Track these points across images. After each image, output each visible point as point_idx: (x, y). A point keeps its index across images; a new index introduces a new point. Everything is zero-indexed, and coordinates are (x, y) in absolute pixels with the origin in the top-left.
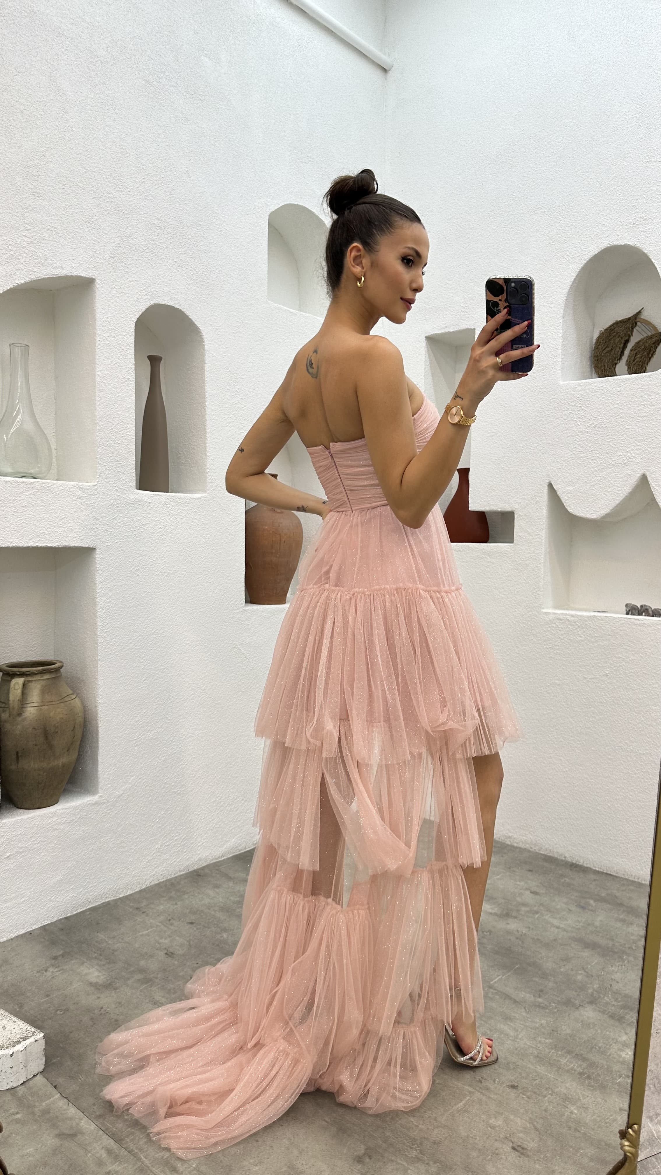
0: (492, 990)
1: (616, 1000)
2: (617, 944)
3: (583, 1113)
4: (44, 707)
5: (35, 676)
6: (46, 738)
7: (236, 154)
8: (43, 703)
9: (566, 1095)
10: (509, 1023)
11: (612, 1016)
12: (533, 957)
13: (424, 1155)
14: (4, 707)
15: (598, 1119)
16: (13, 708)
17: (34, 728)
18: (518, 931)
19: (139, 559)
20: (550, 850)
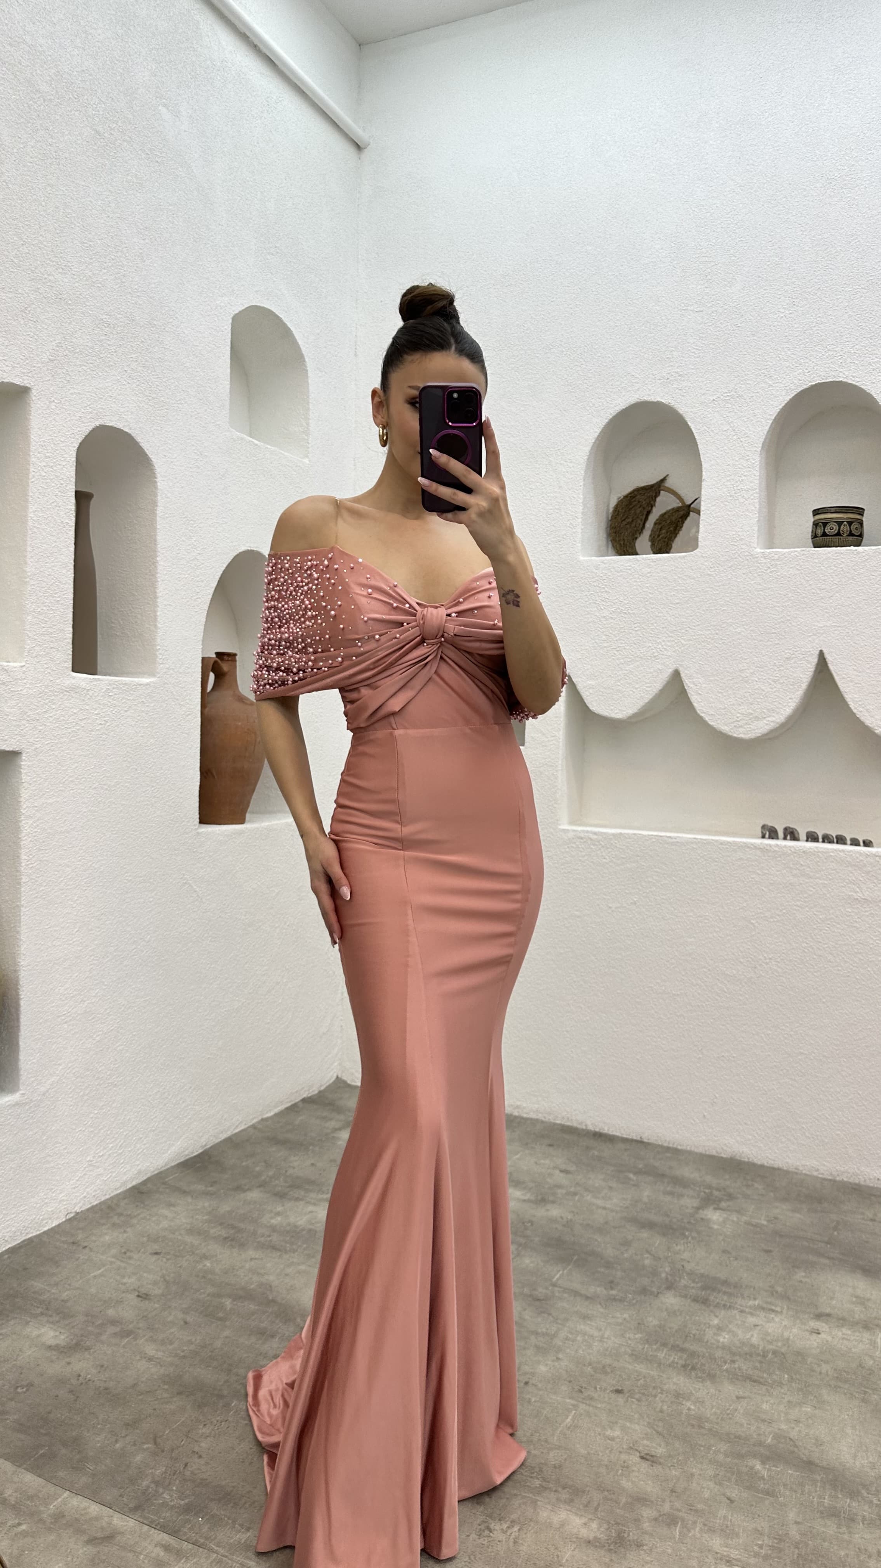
0: (556, 1289)
1: (694, 1281)
2: (675, 1220)
3: (701, 1408)
9: (676, 1391)
10: (589, 1322)
11: (695, 1300)
12: (589, 1245)
13: (548, 1482)
15: (719, 1411)
18: (562, 1218)
20: (568, 1118)
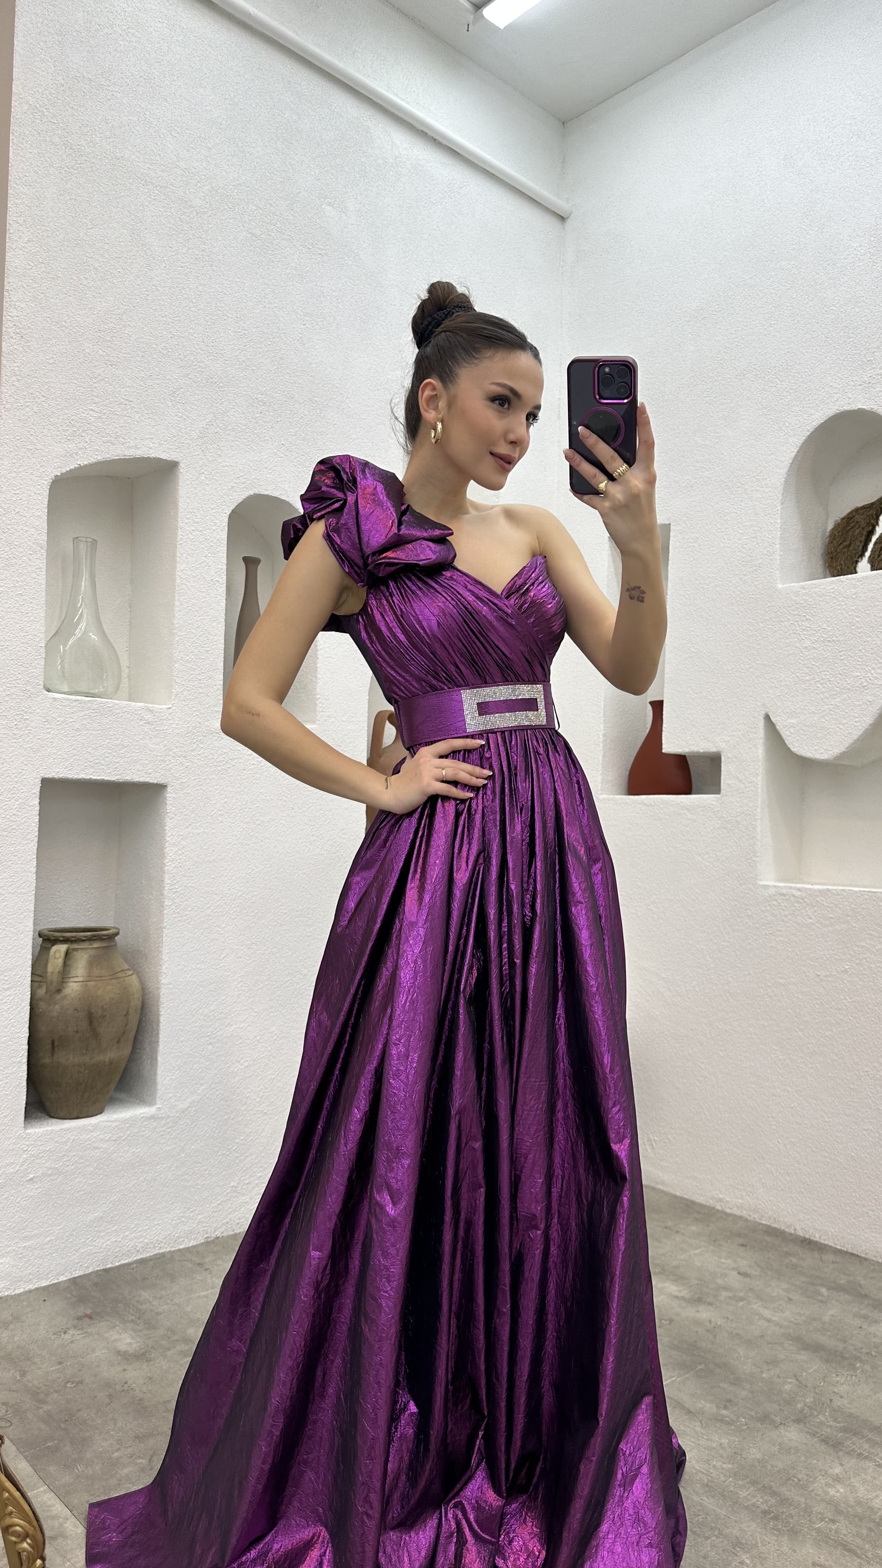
1: (835, 1420)
2: (851, 1348)
4: (89, 983)
5: (82, 943)
6: (91, 1023)
7: (365, 317)
8: (89, 977)
11: (825, 1441)
12: (726, 1356)
14: (40, 982)
16: (52, 983)
17: (77, 1010)
18: (710, 1322)
19: (223, 802)
